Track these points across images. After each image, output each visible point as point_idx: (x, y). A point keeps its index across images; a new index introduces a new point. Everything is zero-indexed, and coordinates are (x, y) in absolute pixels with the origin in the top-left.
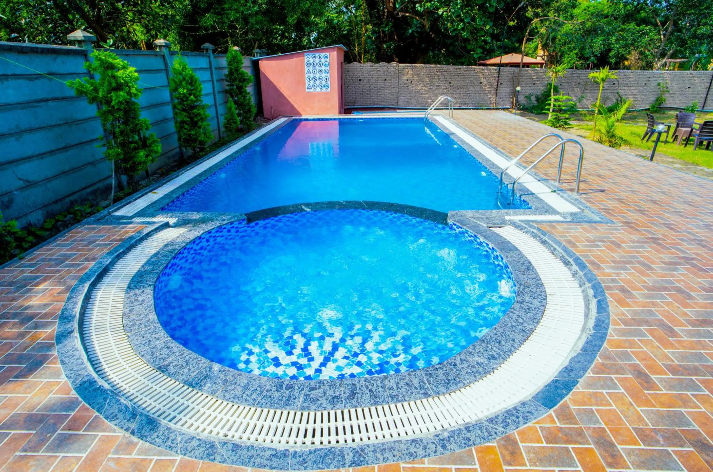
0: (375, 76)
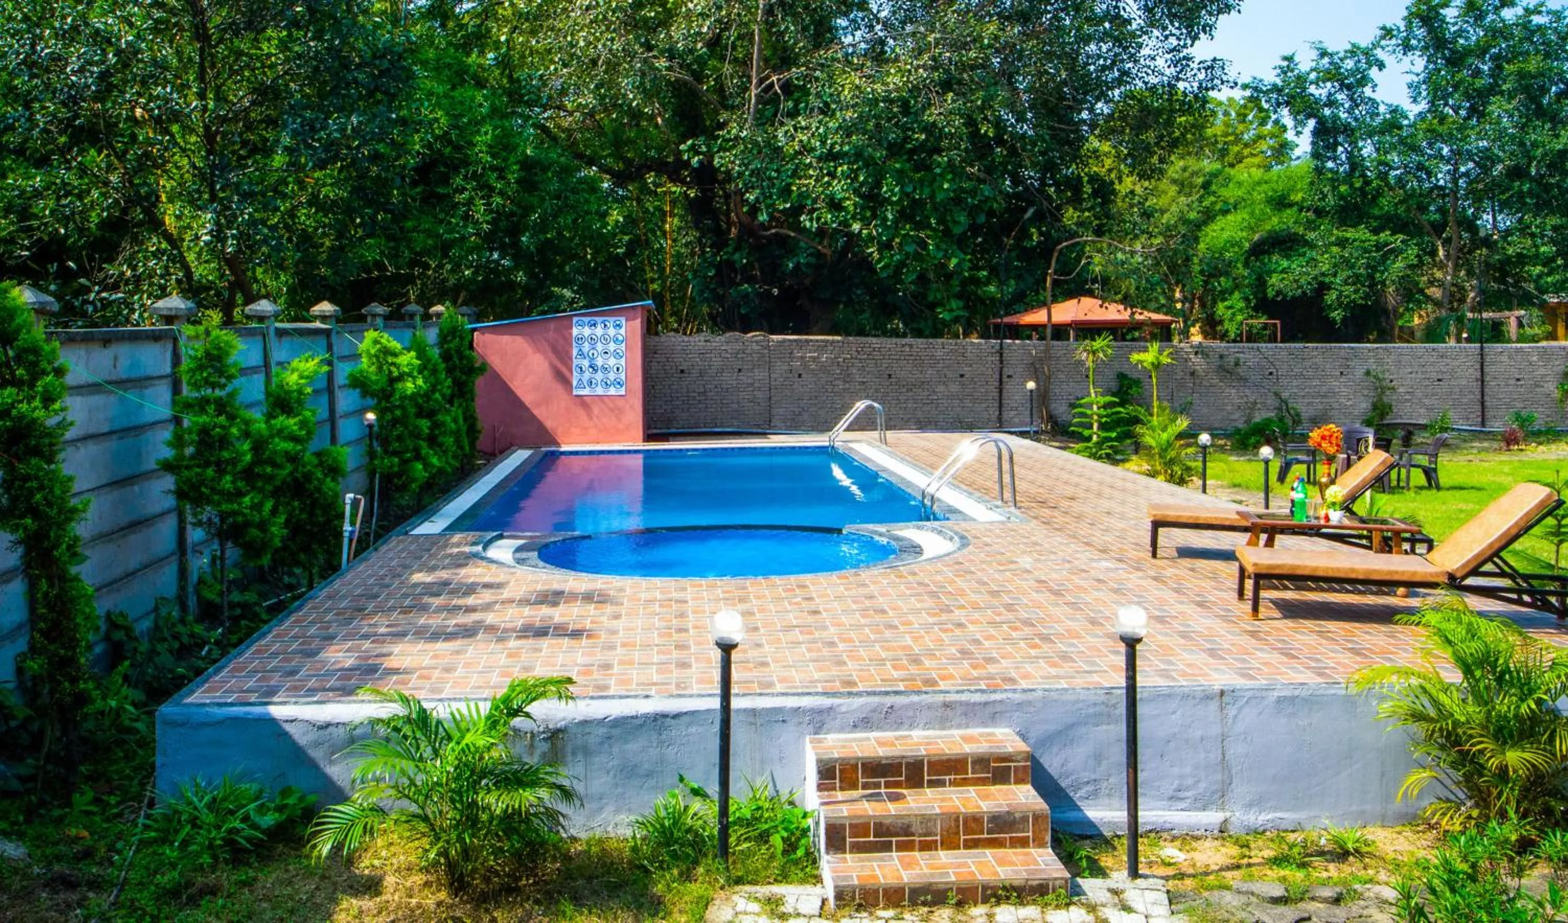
0: (717, 362)
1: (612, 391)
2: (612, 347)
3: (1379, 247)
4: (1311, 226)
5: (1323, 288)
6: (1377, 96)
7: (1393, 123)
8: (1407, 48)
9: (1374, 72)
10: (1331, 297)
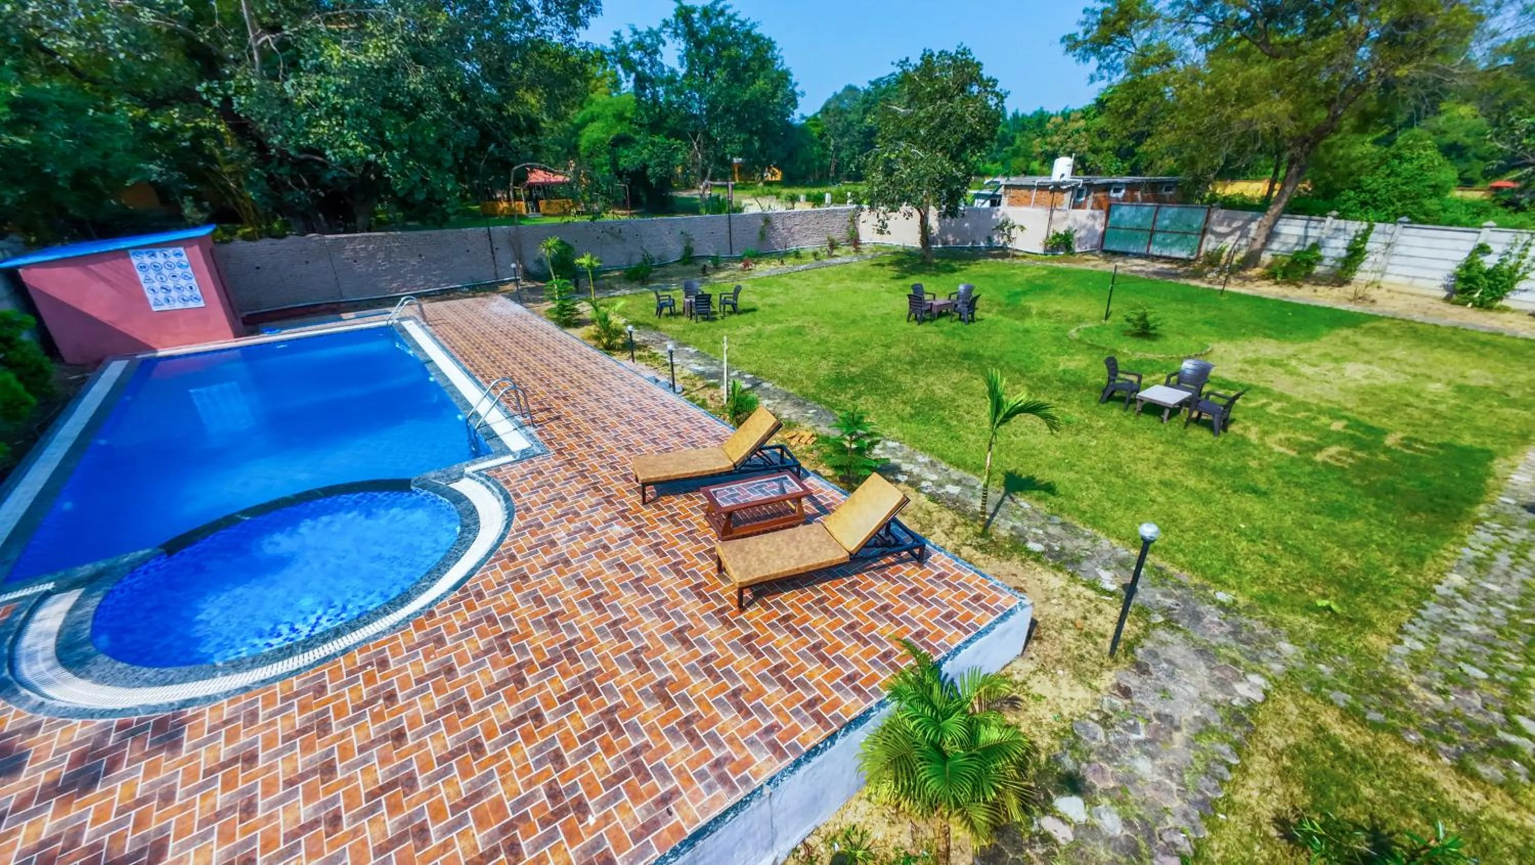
0: (285, 259)
1: (191, 305)
2: (178, 271)
3: (670, 146)
4: (637, 132)
5: (645, 167)
6: (664, 62)
7: (671, 80)
8: (677, 35)
9: (661, 47)
10: (650, 171)
